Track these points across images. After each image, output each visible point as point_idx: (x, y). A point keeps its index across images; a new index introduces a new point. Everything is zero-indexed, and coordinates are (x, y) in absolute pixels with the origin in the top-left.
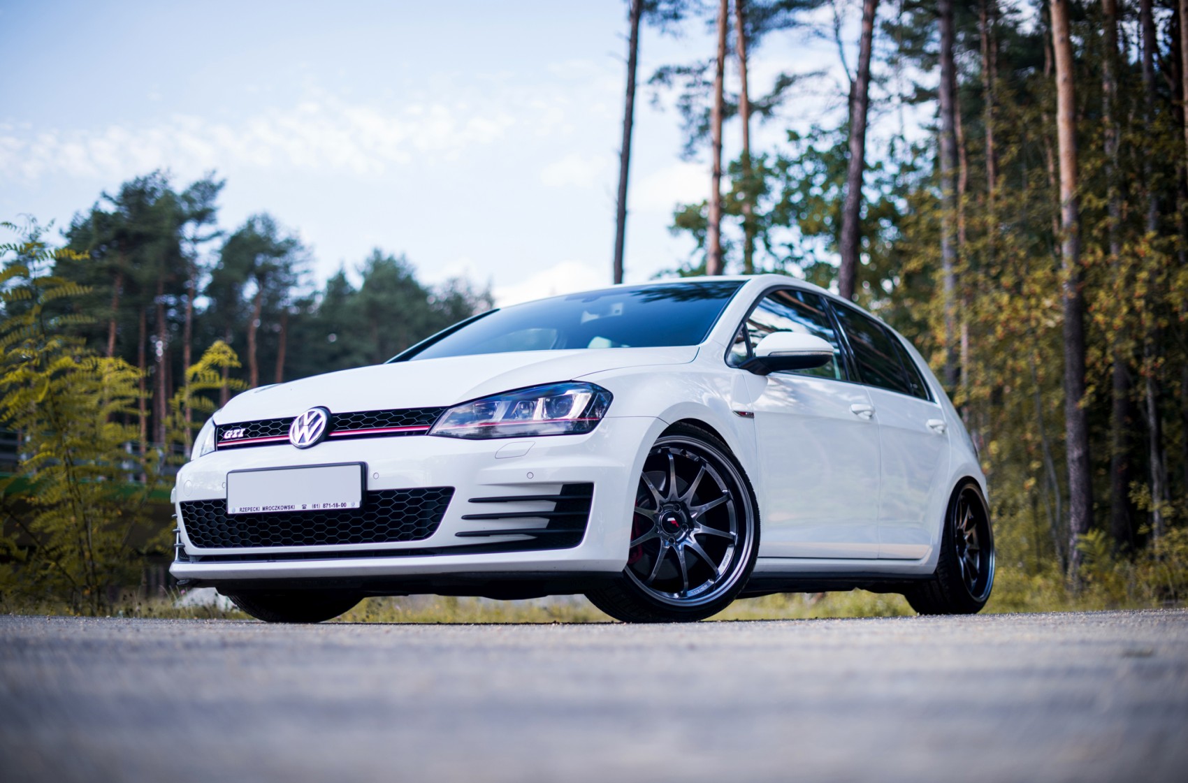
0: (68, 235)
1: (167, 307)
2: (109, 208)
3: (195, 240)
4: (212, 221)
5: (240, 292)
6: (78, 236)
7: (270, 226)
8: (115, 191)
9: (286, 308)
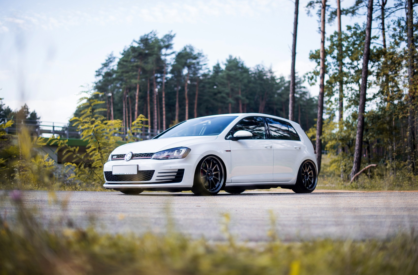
0: (123, 54)
1: (157, 78)
2: (136, 45)
3: (166, 55)
4: (171, 48)
5: (182, 72)
6: (126, 54)
7: (192, 49)
8: (138, 39)
9: (199, 77)
